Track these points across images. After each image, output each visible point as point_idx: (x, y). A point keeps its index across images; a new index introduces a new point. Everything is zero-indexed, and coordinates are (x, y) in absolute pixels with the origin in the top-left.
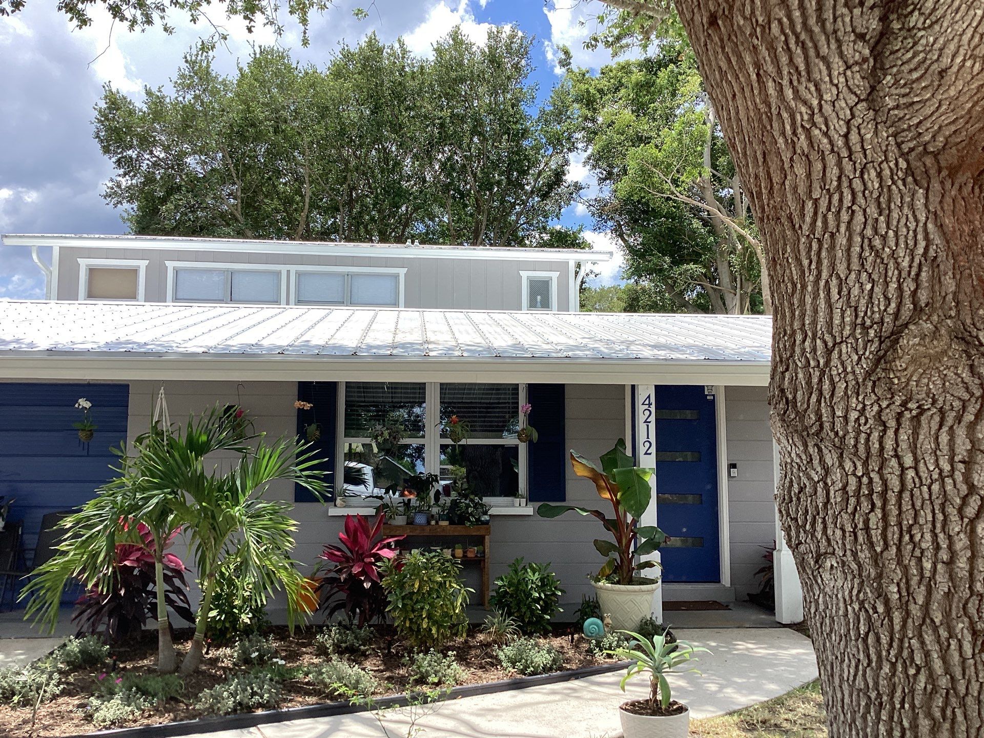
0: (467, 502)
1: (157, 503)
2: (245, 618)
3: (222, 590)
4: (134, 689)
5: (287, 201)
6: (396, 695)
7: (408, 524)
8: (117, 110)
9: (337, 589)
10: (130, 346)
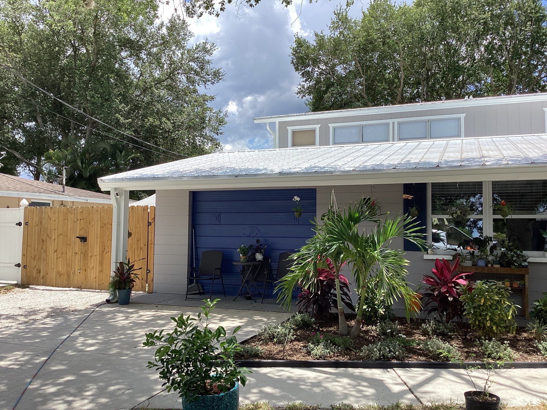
0: (512, 253)
1: (336, 248)
2: (381, 311)
3: (368, 295)
4: (329, 341)
5: (391, 83)
6: (473, 362)
7: (473, 265)
8: (301, 47)
9: (431, 300)
10: (317, 168)
